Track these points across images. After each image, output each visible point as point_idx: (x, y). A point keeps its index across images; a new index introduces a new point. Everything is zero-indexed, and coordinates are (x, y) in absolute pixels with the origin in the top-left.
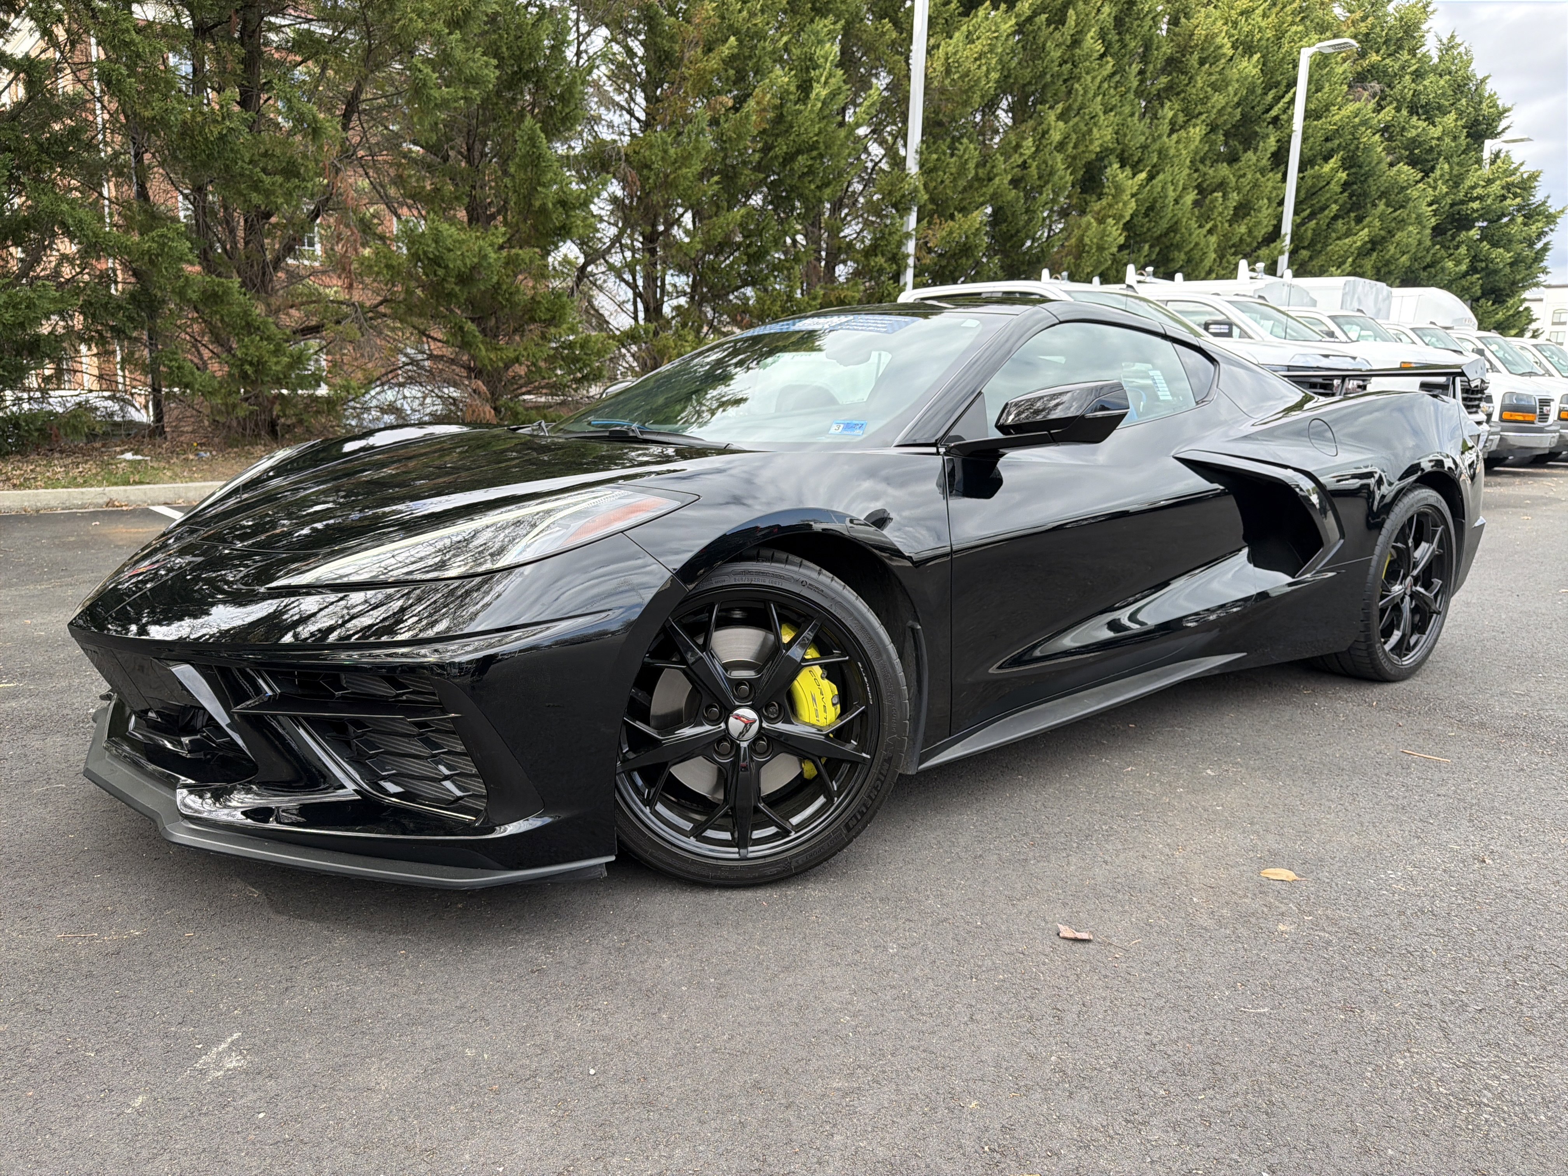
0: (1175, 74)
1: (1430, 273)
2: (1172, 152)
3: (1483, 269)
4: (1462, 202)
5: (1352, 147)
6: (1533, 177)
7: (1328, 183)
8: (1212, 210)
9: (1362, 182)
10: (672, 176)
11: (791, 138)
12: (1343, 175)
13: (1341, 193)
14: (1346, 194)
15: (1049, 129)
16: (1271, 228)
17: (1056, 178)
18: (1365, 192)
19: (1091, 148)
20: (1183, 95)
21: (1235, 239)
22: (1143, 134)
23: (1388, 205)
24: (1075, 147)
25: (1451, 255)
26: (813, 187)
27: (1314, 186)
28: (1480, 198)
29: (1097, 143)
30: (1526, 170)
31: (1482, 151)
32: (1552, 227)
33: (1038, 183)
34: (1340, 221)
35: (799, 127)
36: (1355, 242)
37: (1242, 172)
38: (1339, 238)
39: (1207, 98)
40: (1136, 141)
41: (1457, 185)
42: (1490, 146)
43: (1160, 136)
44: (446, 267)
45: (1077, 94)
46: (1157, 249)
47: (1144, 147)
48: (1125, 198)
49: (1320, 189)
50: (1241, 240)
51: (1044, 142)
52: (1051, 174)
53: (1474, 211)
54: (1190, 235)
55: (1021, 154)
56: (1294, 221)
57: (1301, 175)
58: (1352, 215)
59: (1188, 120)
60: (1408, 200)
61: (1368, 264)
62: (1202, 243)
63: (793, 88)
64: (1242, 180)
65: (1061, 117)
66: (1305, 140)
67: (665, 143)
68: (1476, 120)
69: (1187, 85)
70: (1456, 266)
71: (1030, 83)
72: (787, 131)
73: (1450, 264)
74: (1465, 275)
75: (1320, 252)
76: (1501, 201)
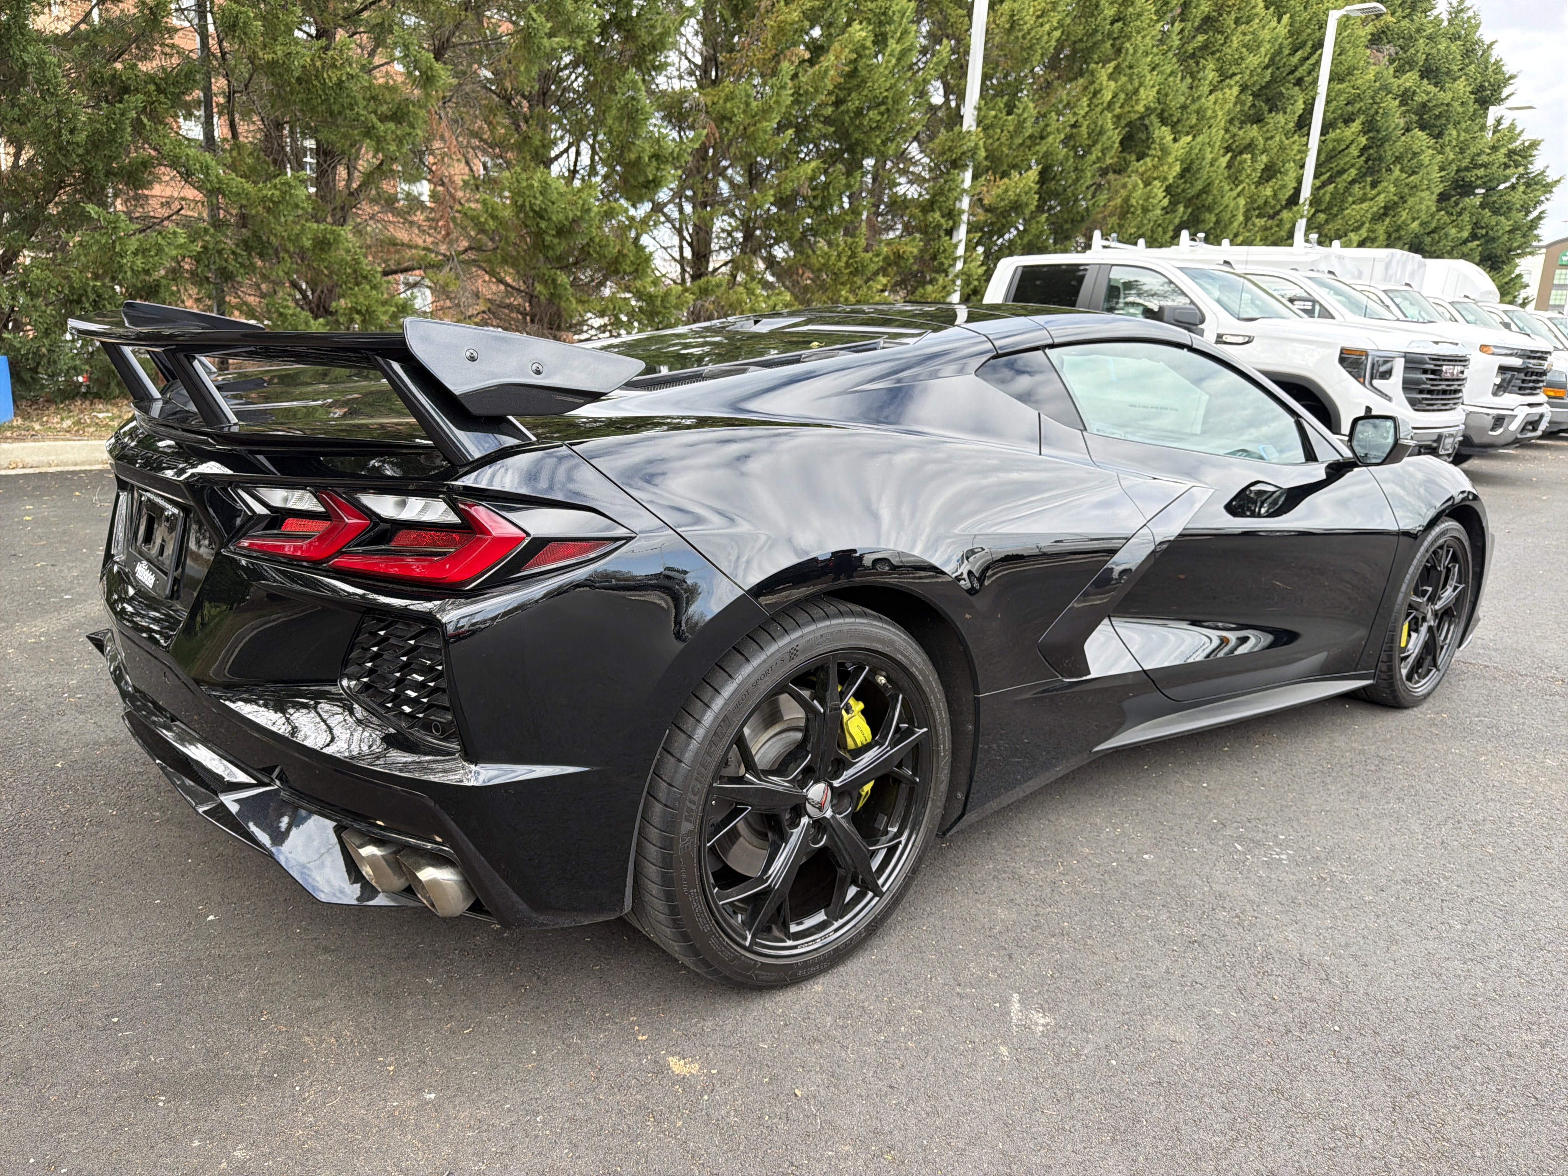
0: (1211, 33)
1: (1433, 239)
2: (1209, 113)
3: (1483, 236)
4: (1467, 169)
5: (1372, 111)
6: (1534, 145)
7: (1348, 147)
8: (1240, 172)
9: (1378, 147)
10: (752, 129)
11: (864, 93)
12: (1363, 141)
13: (1359, 157)
14: (1363, 158)
15: (1101, 90)
16: (1292, 191)
17: (1105, 138)
18: (1380, 156)
19: (1137, 108)
20: (1218, 55)
21: (1261, 202)
22: (1183, 94)
23: (1402, 171)
24: (1122, 107)
25: (1453, 221)
26: (879, 141)
27: (1334, 149)
28: (1485, 166)
29: (1143, 103)
30: (1527, 137)
31: (1486, 117)
32: (1548, 196)
33: (1087, 142)
34: (1357, 185)
35: (874, 83)
36: (1371, 207)
37: (1269, 135)
38: (1354, 203)
39: (1242, 58)
40: (1175, 102)
41: (1462, 151)
42: (1494, 112)
43: (1199, 97)
44: (550, 219)
45: (1127, 53)
46: (1190, 210)
47: (1184, 107)
48: (1170, 161)
49: (1340, 152)
50: (1266, 202)
51: (1095, 101)
52: (1101, 133)
53: (1478, 178)
54: (1222, 197)
55: (1075, 114)
56: (1314, 184)
57: (1323, 138)
58: (1369, 179)
59: (1222, 81)
60: (1420, 165)
61: (1381, 229)
62: (1232, 205)
63: (869, 44)
64: (1270, 142)
65: (1111, 77)
66: (1328, 103)
67: (748, 96)
68: (1482, 86)
69: (1222, 45)
70: (1459, 232)
71: (1081, 40)
72: (859, 86)
73: (1454, 231)
74: (1465, 242)
75: (1336, 215)
76: (1505, 169)
